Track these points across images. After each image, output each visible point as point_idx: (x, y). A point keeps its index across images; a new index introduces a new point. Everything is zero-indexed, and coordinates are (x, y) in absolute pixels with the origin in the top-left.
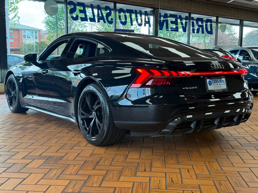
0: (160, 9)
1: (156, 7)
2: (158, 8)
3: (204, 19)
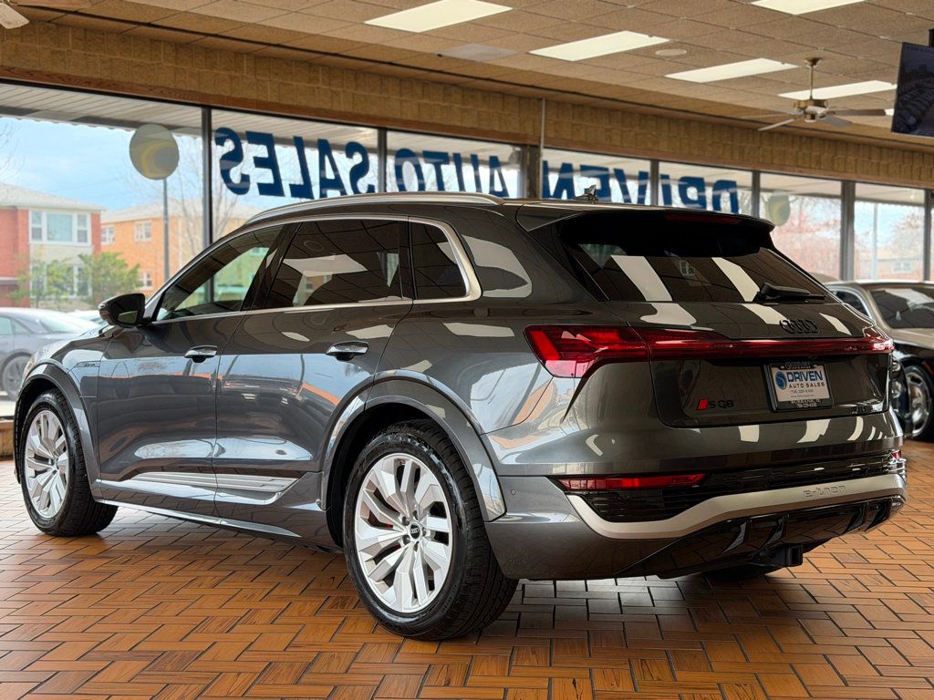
0: (545, 148)
1: (529, 142)
2: (537, 147)
3: (706, 180)
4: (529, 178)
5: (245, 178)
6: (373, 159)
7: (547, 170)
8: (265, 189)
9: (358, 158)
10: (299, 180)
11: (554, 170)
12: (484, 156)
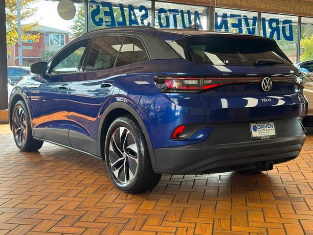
0: (216, 7)
1: (210, 5)
2: (213, 7)
3: (280, 20)
4: (210, 19)
5: (101, 20)
6: (149, 12)
7: (217, 16)
9: (143, 12)
10: (121, 21)
11: (220, 16)
12: (192, 11)
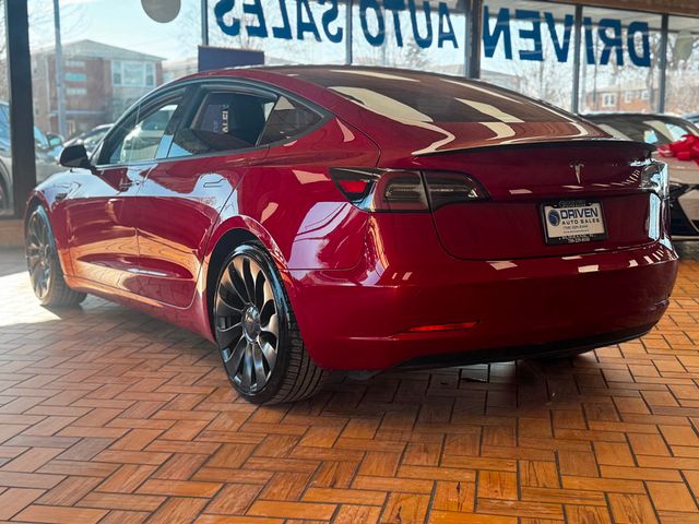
3: (623, 23)
4: (473, 20)
5: (237, 23)
6: (342, 8)
7: (487, 16)
8: (252, 31)
9: (328, 6)
10: (281, 24)
11: (493, 15)
12: (434, 3)
